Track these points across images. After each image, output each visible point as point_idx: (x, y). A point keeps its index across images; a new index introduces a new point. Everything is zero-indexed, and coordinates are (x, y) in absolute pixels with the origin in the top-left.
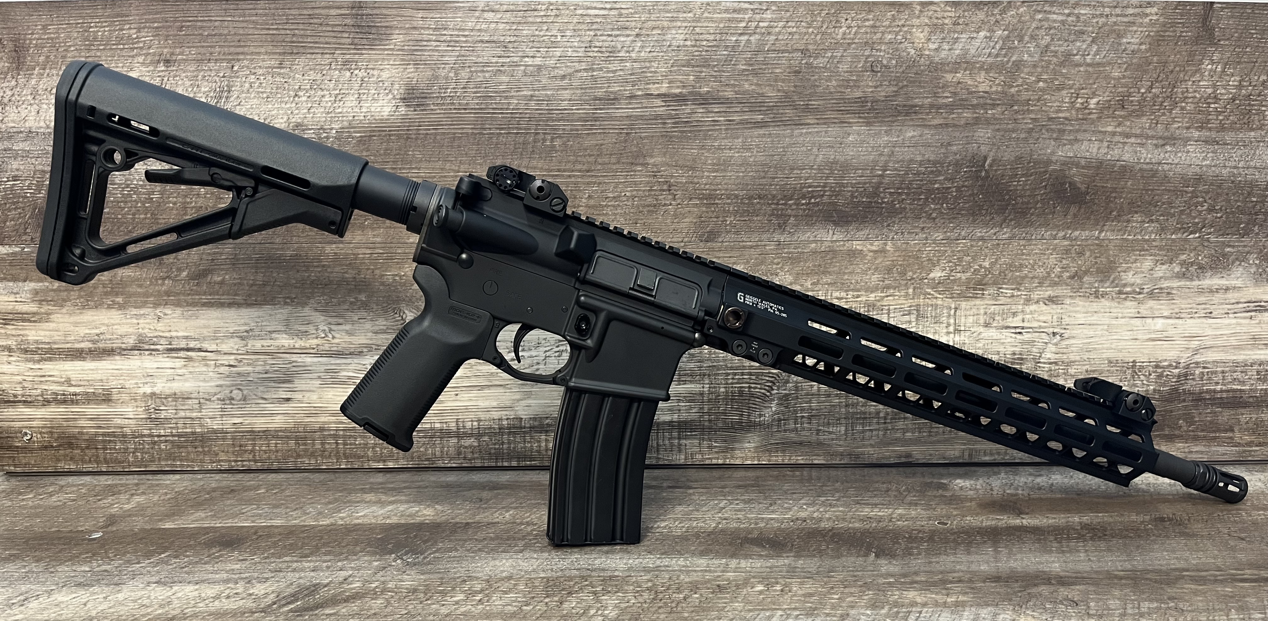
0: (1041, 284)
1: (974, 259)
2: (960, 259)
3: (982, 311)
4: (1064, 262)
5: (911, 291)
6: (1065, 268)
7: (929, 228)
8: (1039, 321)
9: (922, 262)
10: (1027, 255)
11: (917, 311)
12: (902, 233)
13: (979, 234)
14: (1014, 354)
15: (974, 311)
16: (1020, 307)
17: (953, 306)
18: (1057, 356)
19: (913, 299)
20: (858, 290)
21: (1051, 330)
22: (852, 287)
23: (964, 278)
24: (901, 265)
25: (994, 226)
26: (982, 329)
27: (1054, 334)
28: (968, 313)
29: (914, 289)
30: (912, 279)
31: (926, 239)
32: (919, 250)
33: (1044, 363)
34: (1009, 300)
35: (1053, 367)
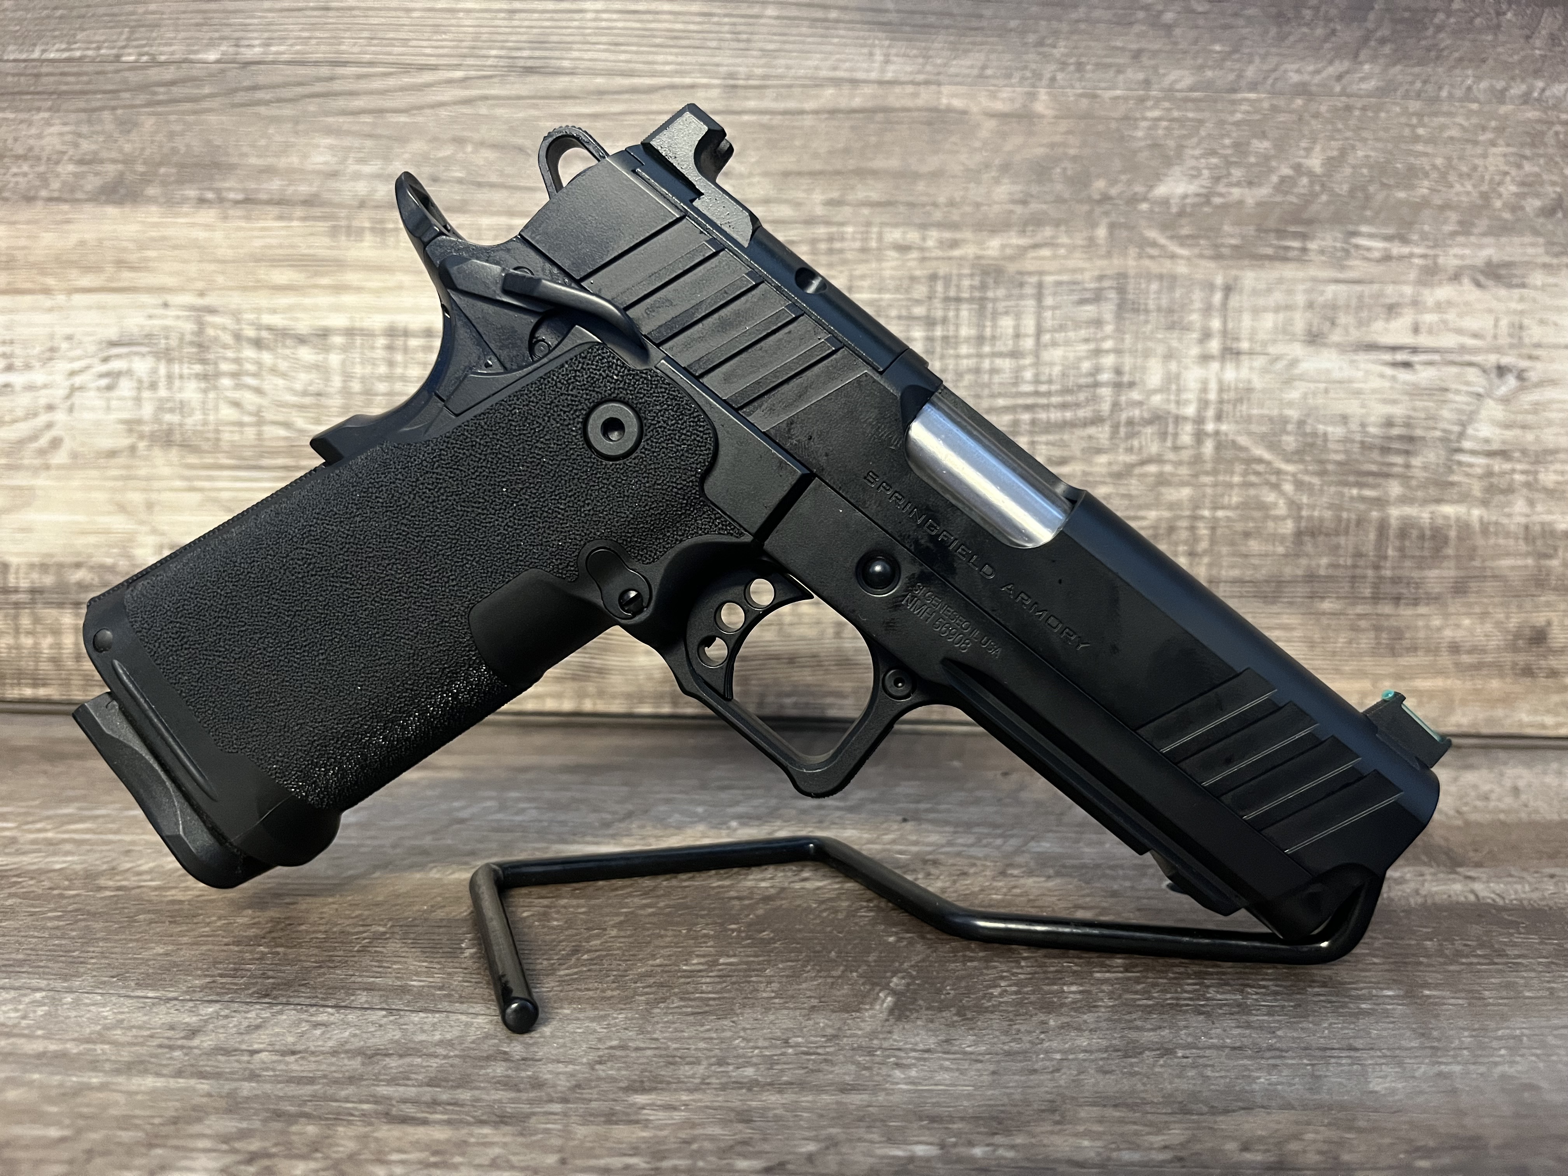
0: (1465, 228)
1: (1281, 147)
2: (1240, 147)
3: (1300, 299)
4: (1528, 167)
5: (1101, 232)
6: (1529, 185)
7: (1155, 54)
8: (1459, 331)
9: (1135, 152)
10: (1427, 141)
11: (1121, 290)
12: (1080, 67)
13: (1295, 78)
14: (1389, 423)
15: (1278, 297)
16: (1408, 290)
17: (1219, 280)
18: (1509, 434)
19: (1109, 255)
20: (954, 226)
21: (1492, 359)
22: (938, 215)
23: (1250, 201)
24: (1075, 159)
25: (1338, 53)
26: (1297, 350)
27: (1502, 371)
28: (1261, 302)
29: (1112, 227)
30: (1106, 198)
31: (1147, 83)
32: (1126, 118)
33: (1473, 453)
34: (1375, 270)
35: (1498, 465)
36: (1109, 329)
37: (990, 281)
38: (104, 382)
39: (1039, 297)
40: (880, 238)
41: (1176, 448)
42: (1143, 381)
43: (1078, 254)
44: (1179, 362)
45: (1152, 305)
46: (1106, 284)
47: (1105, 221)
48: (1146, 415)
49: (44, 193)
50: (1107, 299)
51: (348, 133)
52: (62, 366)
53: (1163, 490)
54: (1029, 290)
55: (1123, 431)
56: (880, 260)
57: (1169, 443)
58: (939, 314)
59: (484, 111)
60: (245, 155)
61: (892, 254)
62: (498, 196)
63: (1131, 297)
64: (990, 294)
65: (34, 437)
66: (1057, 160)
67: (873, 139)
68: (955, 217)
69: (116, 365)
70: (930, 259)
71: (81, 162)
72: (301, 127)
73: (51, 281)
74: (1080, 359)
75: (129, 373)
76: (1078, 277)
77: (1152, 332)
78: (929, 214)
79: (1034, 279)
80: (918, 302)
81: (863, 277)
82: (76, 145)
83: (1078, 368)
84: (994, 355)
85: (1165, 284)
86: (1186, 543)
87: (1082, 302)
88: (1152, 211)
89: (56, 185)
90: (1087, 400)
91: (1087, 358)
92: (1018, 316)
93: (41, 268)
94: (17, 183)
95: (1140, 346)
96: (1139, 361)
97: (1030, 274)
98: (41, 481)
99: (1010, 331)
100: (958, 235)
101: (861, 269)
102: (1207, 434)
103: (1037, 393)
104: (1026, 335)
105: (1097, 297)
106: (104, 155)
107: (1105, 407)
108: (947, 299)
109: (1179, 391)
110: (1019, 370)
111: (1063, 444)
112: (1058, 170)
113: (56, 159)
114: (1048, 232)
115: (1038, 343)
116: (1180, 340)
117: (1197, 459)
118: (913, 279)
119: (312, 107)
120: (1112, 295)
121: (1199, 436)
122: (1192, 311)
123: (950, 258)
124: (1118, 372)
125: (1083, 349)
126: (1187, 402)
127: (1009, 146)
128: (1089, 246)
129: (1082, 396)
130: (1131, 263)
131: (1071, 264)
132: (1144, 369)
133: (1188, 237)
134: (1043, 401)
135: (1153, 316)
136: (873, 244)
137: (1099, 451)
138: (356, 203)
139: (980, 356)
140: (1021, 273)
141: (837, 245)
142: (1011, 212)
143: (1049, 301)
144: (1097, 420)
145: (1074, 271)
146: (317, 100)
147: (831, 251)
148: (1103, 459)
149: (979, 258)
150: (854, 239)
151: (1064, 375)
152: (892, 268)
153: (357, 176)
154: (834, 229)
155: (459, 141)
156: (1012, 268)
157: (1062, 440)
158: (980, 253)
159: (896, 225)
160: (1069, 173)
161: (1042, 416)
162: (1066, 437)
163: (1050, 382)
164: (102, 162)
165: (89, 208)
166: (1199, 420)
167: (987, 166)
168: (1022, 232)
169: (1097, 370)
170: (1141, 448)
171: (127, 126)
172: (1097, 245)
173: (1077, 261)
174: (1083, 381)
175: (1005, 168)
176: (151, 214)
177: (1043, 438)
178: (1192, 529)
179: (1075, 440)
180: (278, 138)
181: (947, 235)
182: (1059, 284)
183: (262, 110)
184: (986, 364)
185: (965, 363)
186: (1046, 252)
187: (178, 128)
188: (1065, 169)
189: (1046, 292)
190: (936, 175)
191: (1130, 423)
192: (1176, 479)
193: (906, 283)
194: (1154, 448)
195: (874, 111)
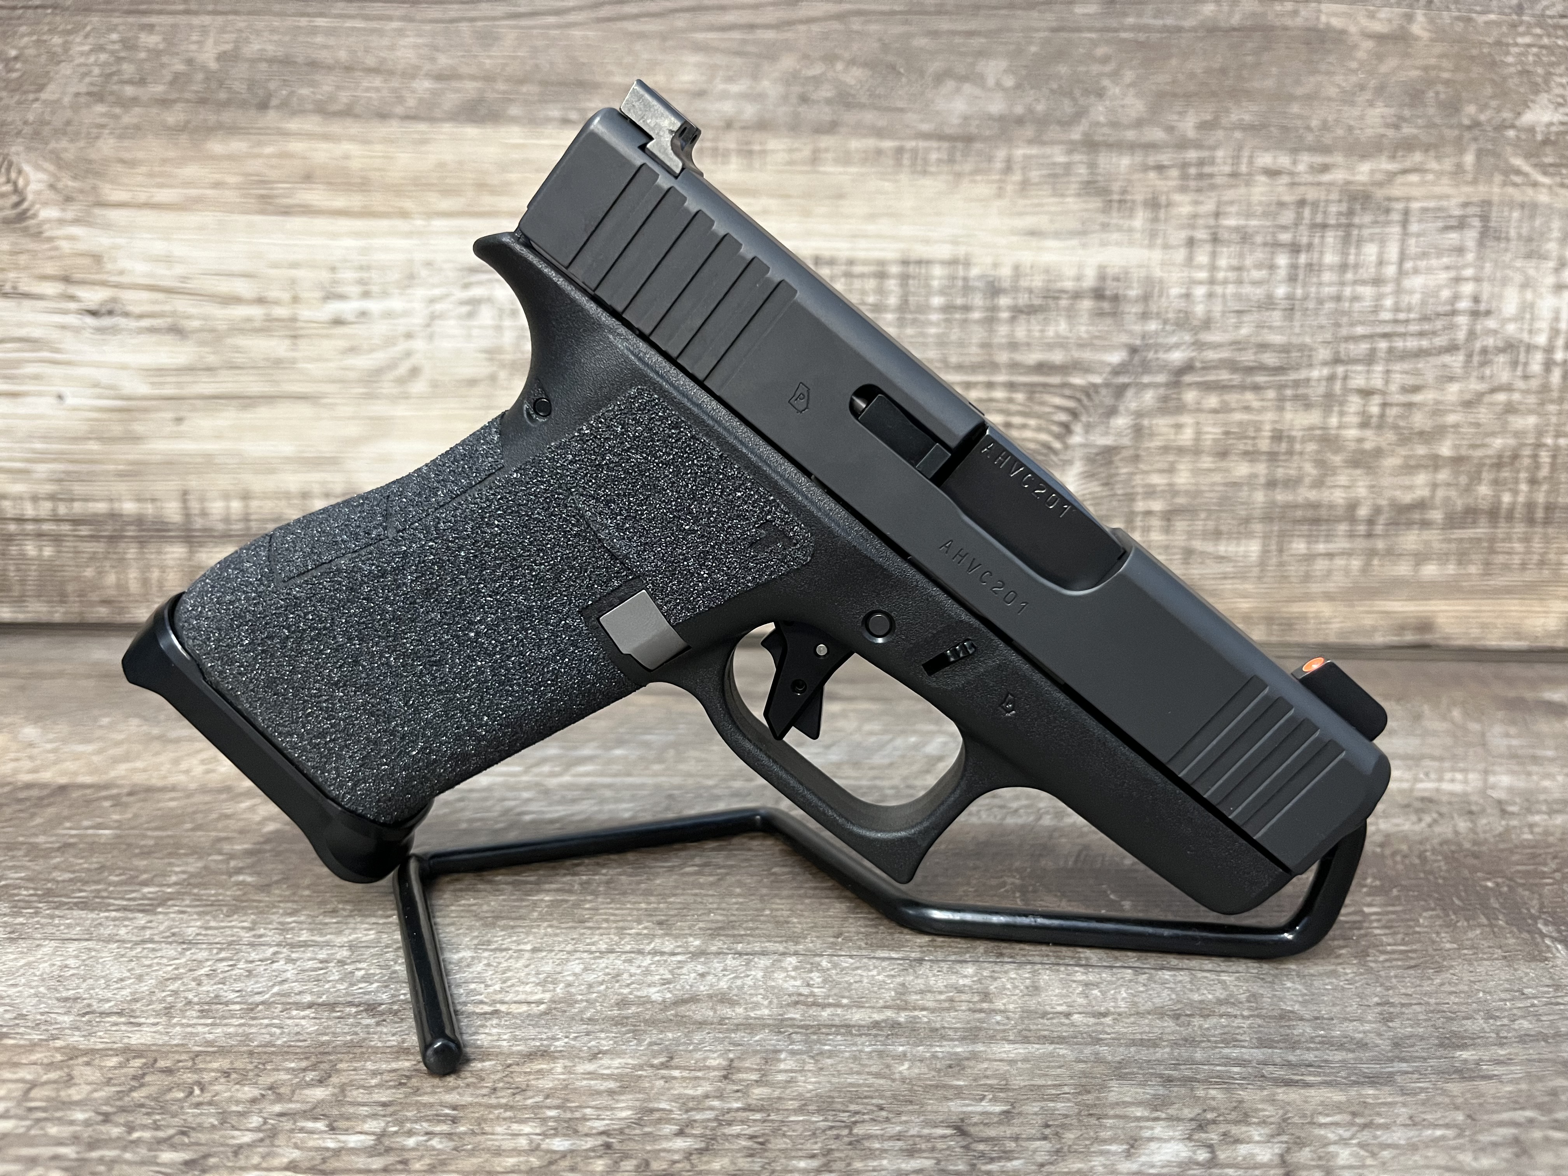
36: (1470, 257)
37: (1358, 207)
38: (465, 309)
39: (1405, 223)
40: (1251, 162)
41: (1526, 377)
42: (1500, 310)
43: (1445, 180)
44: (1535, 291)
45: (1513, 233)
46: (1471, 210)
47: (1473, 147)
48: (1500, 344)
49: (399, 110)
50: (1471, 227)
51: (716, 50)
52: (420, 293)
53: (1512, 419)
54: (1396, 217)
55: (1476, 359)
56: (1248, 184)
57: (1519, 372)
58: (1304, 240)
59: (856, 27)
60: (610, 73)
61: (1263, 179)
62: (869, 117)
63: (1492, 224)
64: (1357, 220)
65: (392, 365)
66: (1431, 83)
67: (1250, 59)
68: (1327, 139)
69: (477, 292)
70: (1299, 184)
71: (439, 77)
72: (670, 43)
73: (408, 204)
74: (1440, 288)
75: (489, 300)
76: (1444, 203)
77: (1512, 260)
78: (1301, 138)
79: (1400, 206)
80: (1284, 228)
81: (1231, 203)
82: (433, 60)
83: (1437, 297)
84: (1355, 282)
85: (1527, 212)
86: (1528, 469)
87: (1447, 228)
88: (1518, 137)
89: (411, 102)
90: (1445, 329)
91: (1446, 286)
92: (1383, 242)
93: (398, 190)
94: (370, 98)
95: (1499, 275)
96: (1496, 290)
97: (1397, 199)
98: (401, 411)
99: (1373, 258)
100: (1328, 160)
101: (1230, 195)
102: (1555, 363)
103: (1396, 321)
104: (1388, 263)
105: (1461, 224)
106: (464, 70)
107: (1461, 335)
108: (1313, 226)
109: (1532, 319)
110: (1379, 297)
111: (1417, 373)
112: (1431, 94)
113: (411, 74)
114: (1417, 157)
115: (1401, 273)
116: (1537, 268)
117: (1545, 388)
118: (1281, 204)
119: (681, 21)
120: (1476, 222)
121: (1548, 365)
122: (1550, 240)
123: (1319, 184)
124: (1476, 300)
125: (1444, 276)
126: (1539, 330)
127: (1383, 69)
128: (1456, 173)
129: (1439, 324)
130: (1496, 190)
131: (1438, 190)
132: (1500, 297)
133: (1551, 165)
134: (1401, 329)
135: (1513, 245)
136: (1244, 168)
137: (1451, 379)
138: (722, 124)
139: (1342, 284)
140: (1389, 199)
141: (1207, 170)
142: (1383, 136)
143: (1414, 227)
144: (1452, 348)
145: (1440, 197)
146: (688, 15)
147: (1201, 176)
148: (1454, 388)
149: (1348, 183)
150: (1225, 163)
151: (1424, 303)
152: (1262, 194)
153: (724, 96)
154: (1205, 154)
155: (830, 59)
156: (1379, 194)
157: (1417, 369)
158: (1351, 178)
159: (1267, 149)
160: (1442, 96)
161: (1399, 344)
162: (1420, 366)
163: (1409, 310)
164: (459, 77)
165: (447, 128)
166: (1549, 350)
167: (1362, 88)
168: (1393, 157)
169: (1456, 297)
170: (1491, 377)
171: (487, 39)
172: (1464, 172)
173: (1445, 187)
174: (1441, 309)
175: (1380, 90)
176: (513, 134)
177: (1397, 367)
178: (1535, 457)
179: (1429, 368)
180: (645, 56)
181: (1319, 159)
182: (1425, 210)
183: (631, 26)
184: (1348, 291)
185: (1328, 290)
186: (1414, 178)
187: (540, 43)
188: (1437, 93)
189: (1413, 219)
190: (1310, 98)
191: (1484, 351)
192: (1522, 407)
193: (1273, 208)
194: (1505, 377)
195: (1253, 29)
